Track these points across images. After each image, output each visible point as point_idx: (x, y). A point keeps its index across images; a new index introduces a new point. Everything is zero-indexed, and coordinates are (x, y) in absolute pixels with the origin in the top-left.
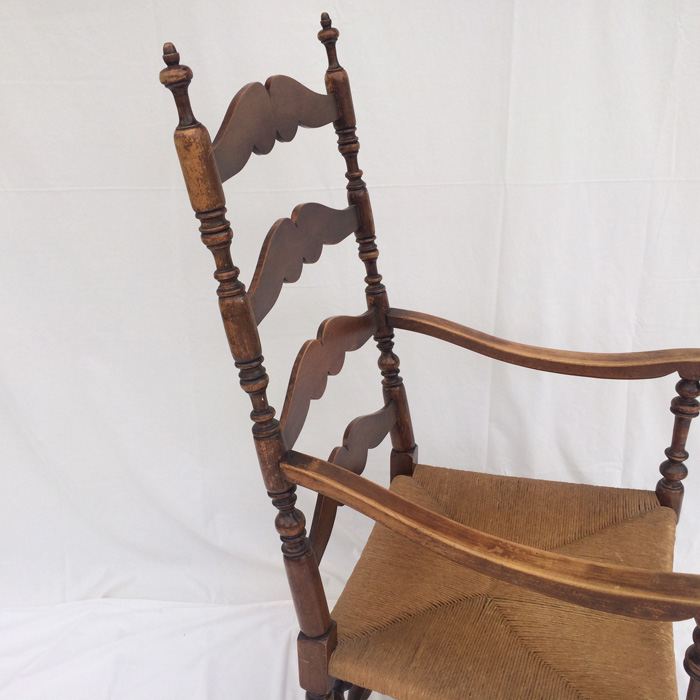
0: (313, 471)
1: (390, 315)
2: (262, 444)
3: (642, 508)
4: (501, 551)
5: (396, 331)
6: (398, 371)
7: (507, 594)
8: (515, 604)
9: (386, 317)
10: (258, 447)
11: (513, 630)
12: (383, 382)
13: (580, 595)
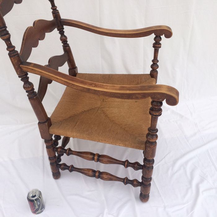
0: (32, 66)
1: (62, 21)
2: (12, 59)
3: (146, 79)
4: (94, 86)
5: (65, 27)
6: (67, 41)
7: (105, 106)
8: (108, 109)
9: (60, 22)
10: (11, 60)
11: (106, 116)
12: (63, 46)
13: (118, 95)
